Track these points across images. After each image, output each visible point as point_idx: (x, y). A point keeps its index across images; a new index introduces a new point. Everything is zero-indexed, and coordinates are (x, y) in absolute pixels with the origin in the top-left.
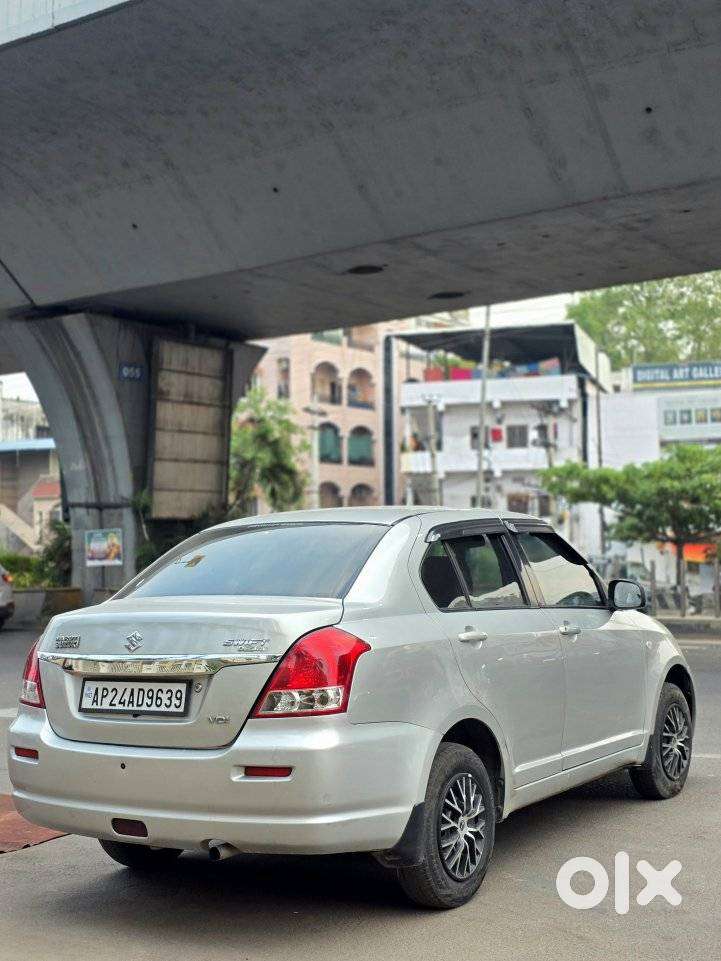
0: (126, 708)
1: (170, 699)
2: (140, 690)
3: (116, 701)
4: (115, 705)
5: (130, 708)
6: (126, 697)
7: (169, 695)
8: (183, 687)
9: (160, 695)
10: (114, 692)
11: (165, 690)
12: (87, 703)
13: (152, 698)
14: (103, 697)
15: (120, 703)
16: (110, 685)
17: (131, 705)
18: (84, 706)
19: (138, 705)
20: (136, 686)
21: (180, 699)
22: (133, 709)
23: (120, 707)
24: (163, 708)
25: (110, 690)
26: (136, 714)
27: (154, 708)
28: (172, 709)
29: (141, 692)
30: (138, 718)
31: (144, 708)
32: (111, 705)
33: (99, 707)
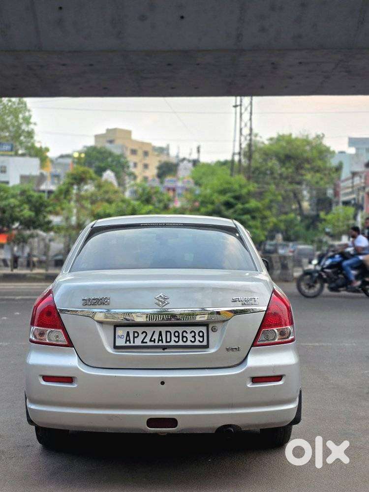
0: (156, 344)
1: (194, 337)
2: (167, 332)
3: (147, 340)
4: (146, 342)
5: (160, 343)
6: (156, 337)
7: (193, 334)
8: (204, 329)
9: (185, 334)
10: (145, 334)
11: (189, 332)
12: (120, 342)
13: (178, 337)
14: (134, 337)
15: (151, 341)
16: (140, 330)
17: (160, 342)
18: (117, 345)
19: (167, 342)
20: (163, 330)
21: (203, 337)
22: (163, 344)
23: (152, 344)
24: (189, 343)
25: (140, 333)
26: (164, 348)
27: (181, 343)
28: (197, 343)
29: (168, 334)
30: (166, 350)
31: (173, 343)
32: (142, 342)
33: (132, 344)
